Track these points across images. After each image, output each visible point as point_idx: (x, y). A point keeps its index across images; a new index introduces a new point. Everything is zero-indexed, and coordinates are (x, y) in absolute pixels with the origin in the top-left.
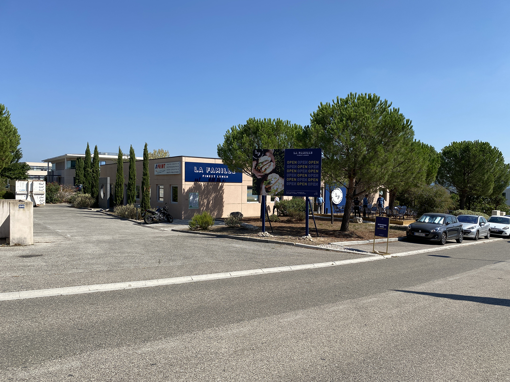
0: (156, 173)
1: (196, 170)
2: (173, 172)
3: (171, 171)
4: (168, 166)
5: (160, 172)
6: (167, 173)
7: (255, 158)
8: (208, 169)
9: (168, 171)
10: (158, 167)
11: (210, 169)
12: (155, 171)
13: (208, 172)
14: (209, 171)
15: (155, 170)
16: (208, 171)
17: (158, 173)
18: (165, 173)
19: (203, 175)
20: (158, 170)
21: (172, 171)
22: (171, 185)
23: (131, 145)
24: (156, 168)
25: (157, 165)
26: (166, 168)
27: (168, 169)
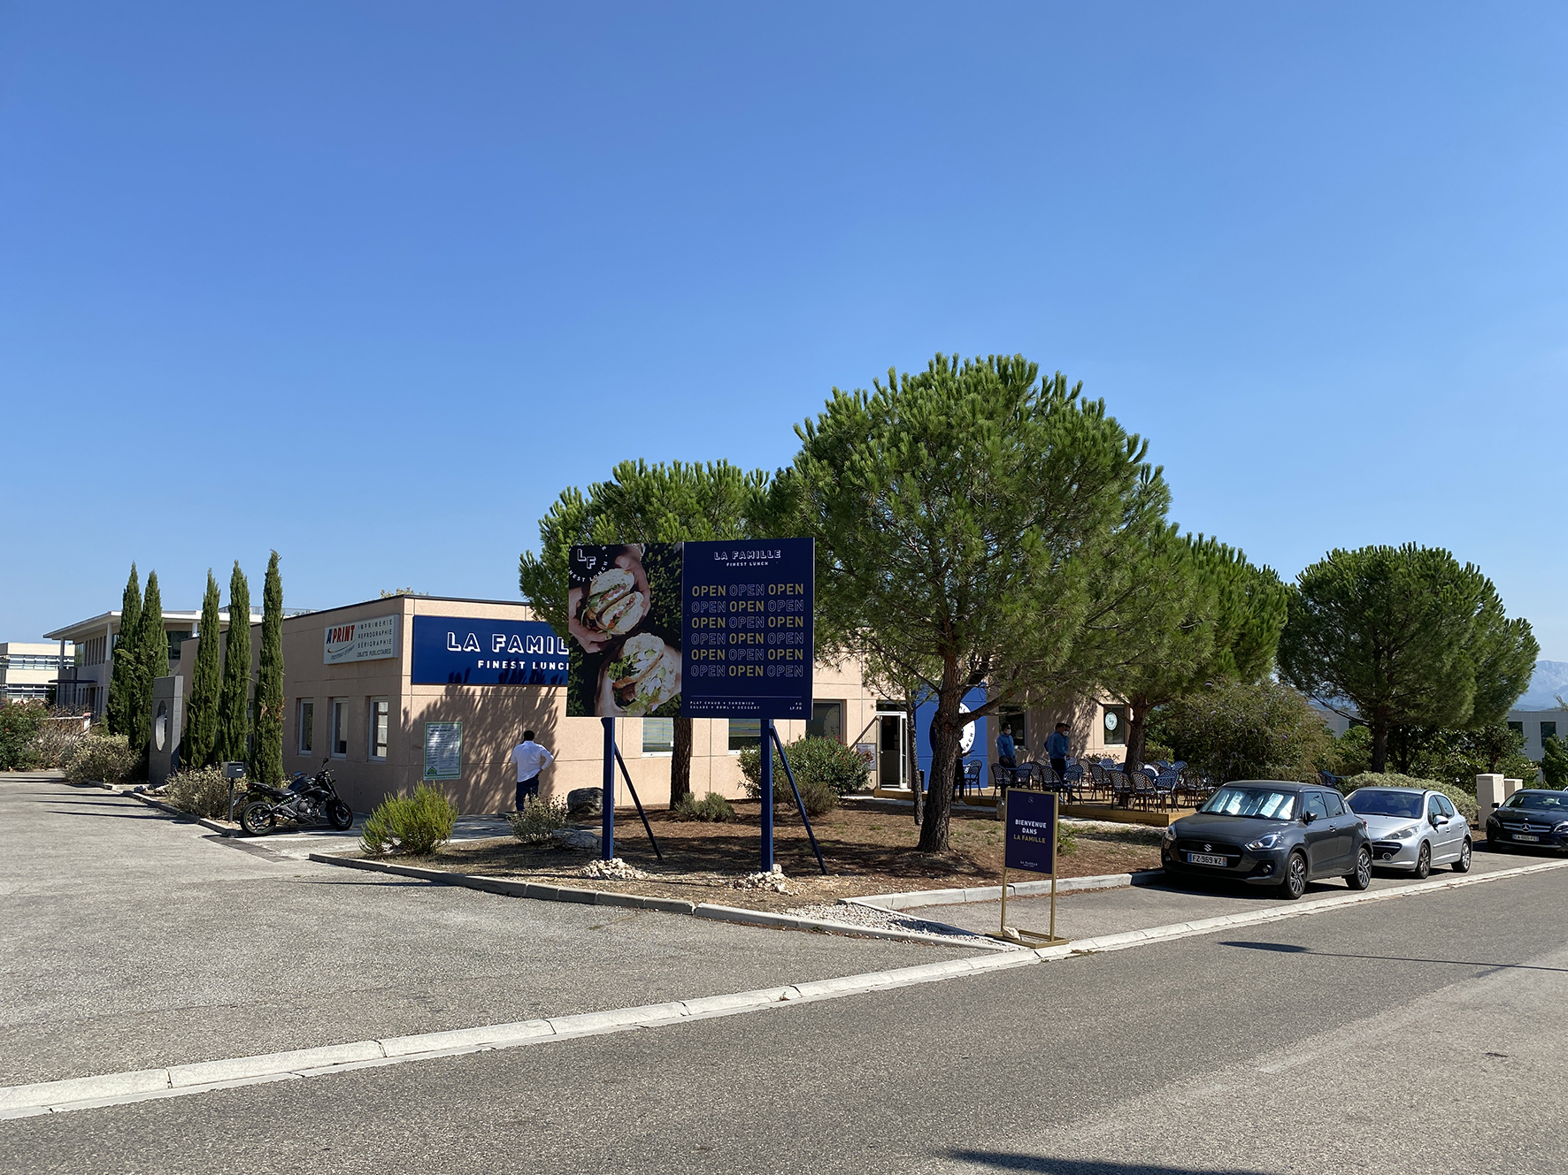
0: (327, 659)
1: (453, 644)
2: (373, 653)
3: (368, 649)
4: (362, 632)
5: (340, 655)
6: (360, 655)
7: (579, 579)
8: (498, 640)
9: (362, 650)
10: (334, 638)
11: (504, 639)
12: (326, 651)
13: (497, 651)
14: (503, 645)
15: (327, 646)
16: (498, 646)
17: (333, 657)
18: (352, 657)
19: (480, 662)
20: (335, 646)
21: (372, 649)
22: (370, 697)
23: (236, 563)
24: (329, 640)
25: (330, 630)
26: (356, 640)
27: (360, 641)
